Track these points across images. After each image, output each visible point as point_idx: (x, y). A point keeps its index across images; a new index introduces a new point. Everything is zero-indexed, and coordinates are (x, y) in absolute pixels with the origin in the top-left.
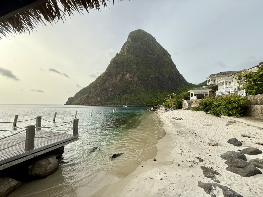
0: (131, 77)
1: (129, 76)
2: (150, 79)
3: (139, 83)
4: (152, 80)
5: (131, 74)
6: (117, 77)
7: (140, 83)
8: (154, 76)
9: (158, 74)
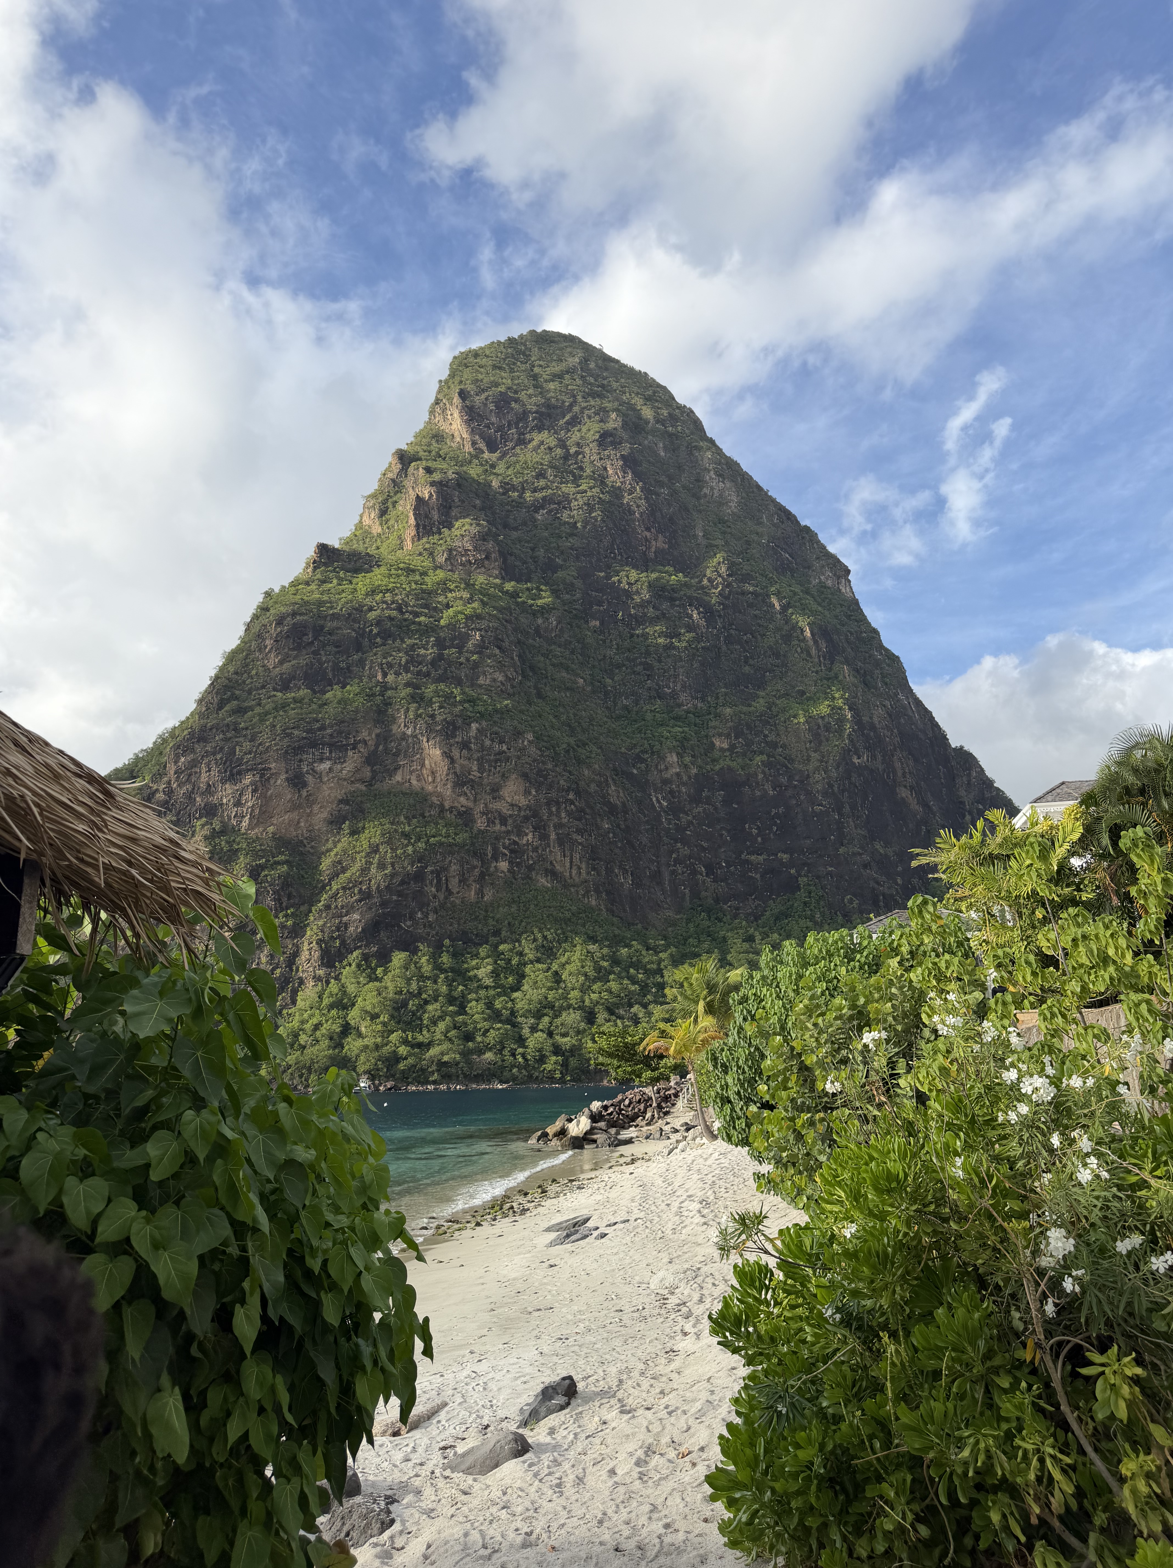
0: (461, 781)
1: (443, 767)
2: (660, 801)
3: (544, 837)
4: (675, 810)
5: (465, 745)
6: (310, 779)
7: (561, 842)
8: (694, 771)
9: (732, 747)
